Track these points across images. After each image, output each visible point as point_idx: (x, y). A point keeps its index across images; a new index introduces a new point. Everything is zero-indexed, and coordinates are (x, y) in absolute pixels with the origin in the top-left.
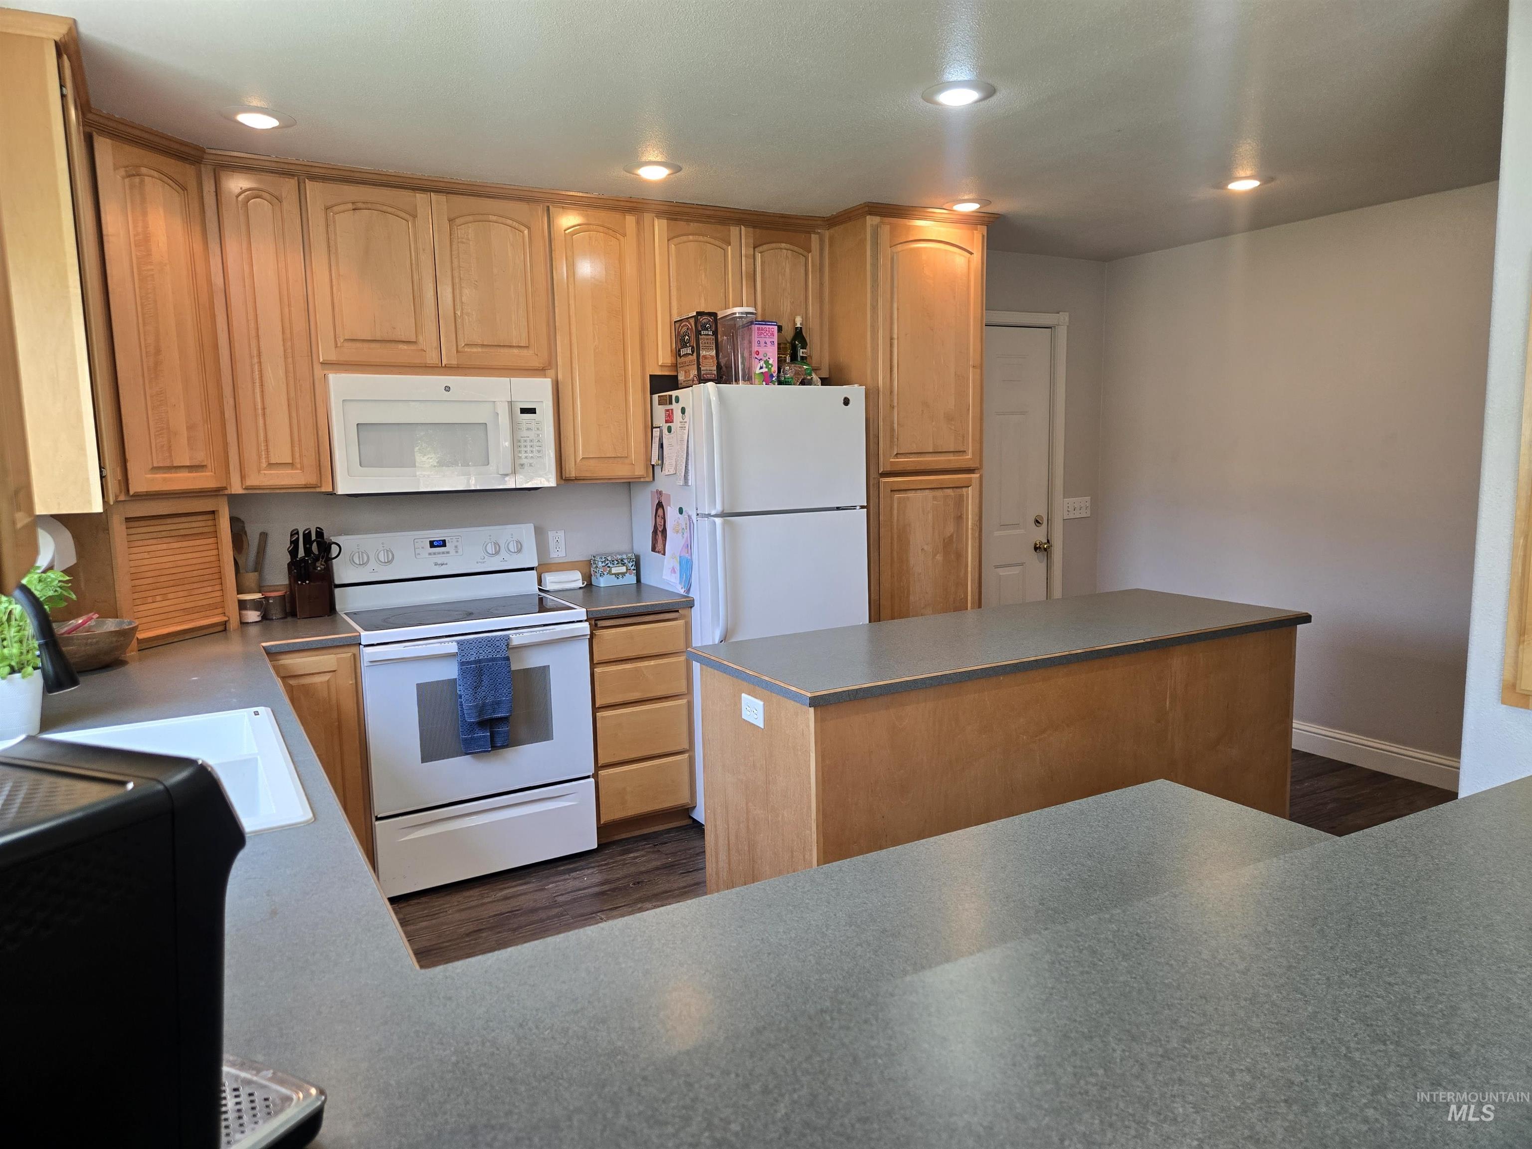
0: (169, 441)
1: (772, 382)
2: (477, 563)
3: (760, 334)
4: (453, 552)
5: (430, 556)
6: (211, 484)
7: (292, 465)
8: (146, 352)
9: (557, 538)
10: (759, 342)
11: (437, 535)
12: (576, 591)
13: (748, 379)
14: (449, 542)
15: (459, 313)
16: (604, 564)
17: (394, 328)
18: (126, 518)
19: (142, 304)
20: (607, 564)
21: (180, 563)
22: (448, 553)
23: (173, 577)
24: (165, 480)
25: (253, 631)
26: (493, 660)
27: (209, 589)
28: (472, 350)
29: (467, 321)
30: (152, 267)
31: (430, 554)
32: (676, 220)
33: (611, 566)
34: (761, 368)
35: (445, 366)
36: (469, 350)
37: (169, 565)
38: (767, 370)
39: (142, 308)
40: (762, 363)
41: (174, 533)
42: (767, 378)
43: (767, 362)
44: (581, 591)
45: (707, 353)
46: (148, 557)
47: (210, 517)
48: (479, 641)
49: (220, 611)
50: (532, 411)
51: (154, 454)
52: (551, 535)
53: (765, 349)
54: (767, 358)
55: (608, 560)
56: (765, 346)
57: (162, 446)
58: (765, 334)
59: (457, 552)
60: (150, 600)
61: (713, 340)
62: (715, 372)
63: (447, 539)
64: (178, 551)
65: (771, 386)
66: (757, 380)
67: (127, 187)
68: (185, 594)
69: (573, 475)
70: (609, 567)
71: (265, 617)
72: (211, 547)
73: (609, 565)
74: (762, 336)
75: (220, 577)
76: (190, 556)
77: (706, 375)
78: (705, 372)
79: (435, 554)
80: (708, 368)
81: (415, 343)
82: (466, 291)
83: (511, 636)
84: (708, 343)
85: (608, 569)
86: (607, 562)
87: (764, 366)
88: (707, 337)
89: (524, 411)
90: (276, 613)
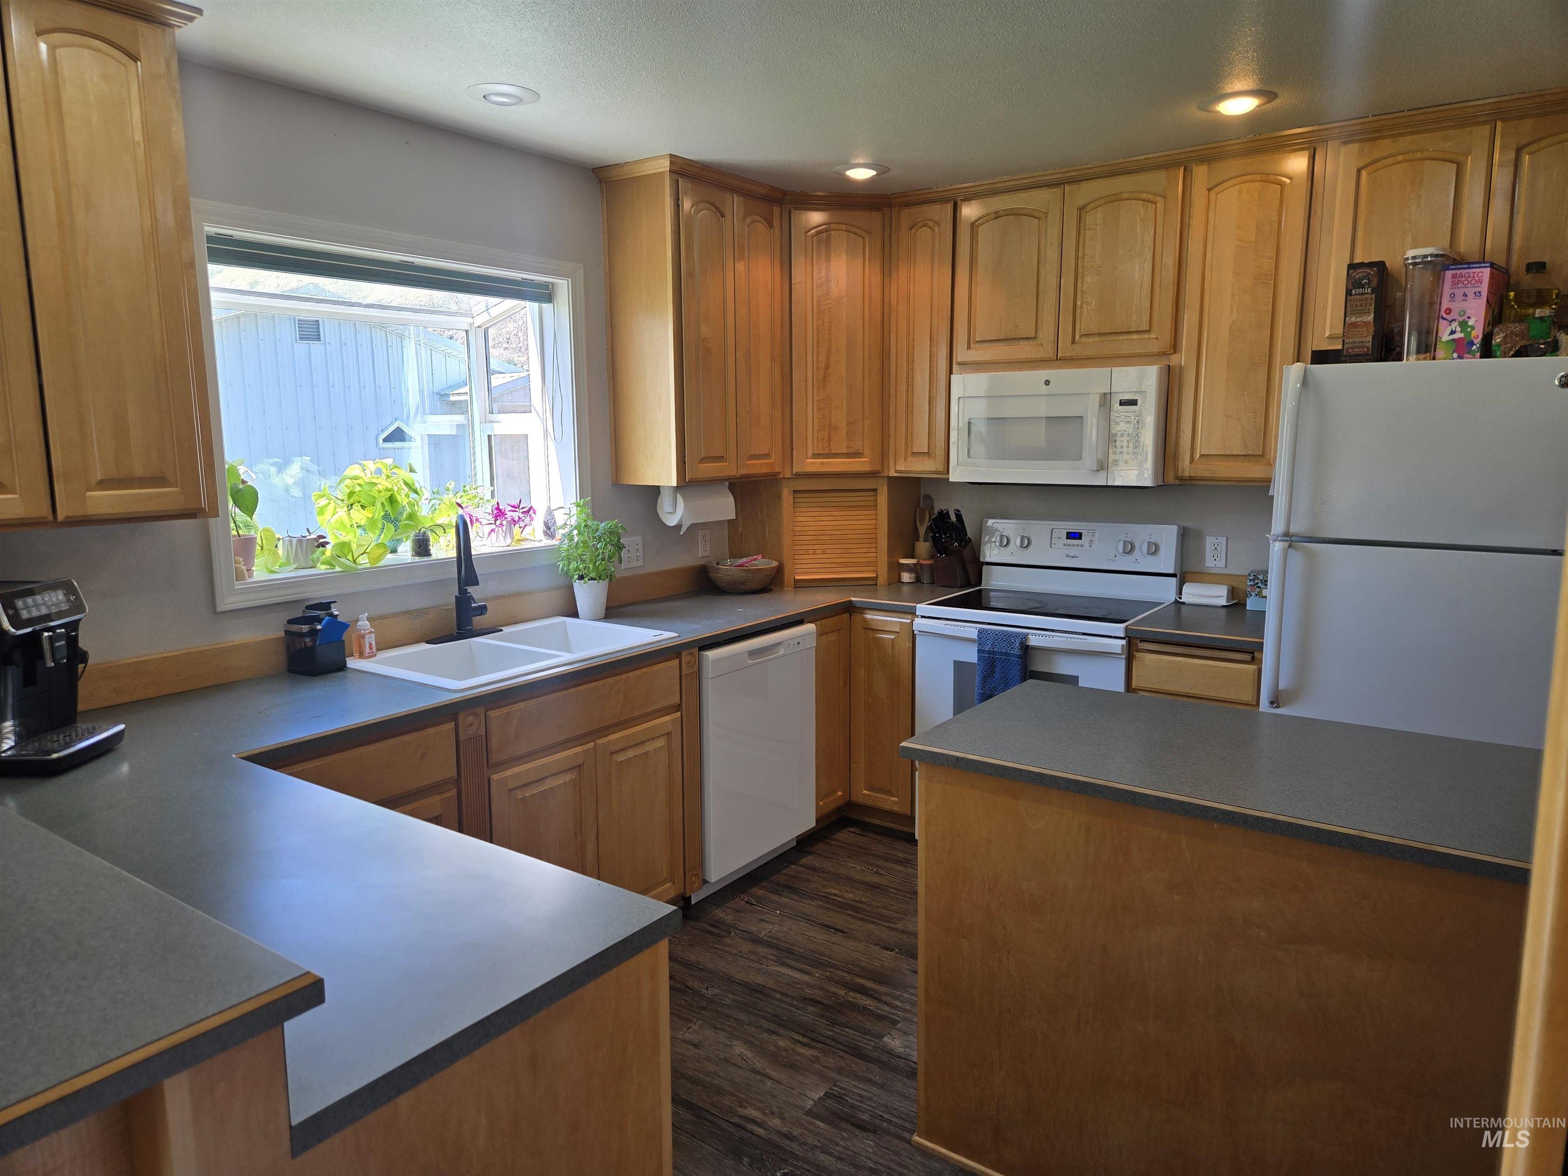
0: (830, 434)
1: (1470, 352)
2: (1108, 560)
3: (1454, 284)
4: (1086, 546)
5: (1065, 547)
6: (866, 468)
7: (928, 454)
8: (817, 368)
9: (1216, 545)
10: (1453, 296)
11: (1074, 527)
12: (1217, 609)
13: (1427, 348)
14: (1085, 535)
15: (1079, 303)
16: (1252, 583)
17: (1017, 326)
18: (794, 491)
19: (818, 331)
20: (1258, 583)
21: (838, 527)
22: (1082, 546)
23: (833, 537)
24: (822, 463)
25: (906, 589)
26: (1006, 654)
27: (865, 550)
28: (1089, 340)
29: (1085, 310)
30: (830, 301)
31: (1065, 545)
32: (1375, 139)
33: (1263, 586)
34: (1453, 332)
35: (1060, 359)
36: (1086, 340)
37: (831, 528)
38: (1462, 335)
39: (818, 334)
40: (1454, 325)
41: (837, 504)
42: (1461, 348)
43: (1463, 325)
44: (1224, 610)
45: (1358, 319)
46: (812, 520)
47: (872, 493)
48: (1005, 634)
49: (872, 568)
50: (1133, 403)
51: (815, 444)
52: (1209, 541)
53: (1465, 305)
54: (1465, 317)
55: (1258, 579)
56: (1464, 300)
57: (823, 439)
58: (1466, 282)
59: (1091, 546)
60: (811, 552)
61: (1371, 299)
62: (1370, 345)
63: (1084, 532)
64: (839, 518)
65: (1468, 362)
66: (1440, 353)
67: (815, 243)
68: (843, 551)
69: (1187, 474)
70: (1259, 587)
71: (918, 580)
72: (872, 517)
73: (1260, 585)
74: (1460, 285)
75: (875, 541)
76: (850, 522)
77: (1352, 349)
78: (1350, 345)
79: (1069, 545)
80: (1358, 340)
81: (1035, 338)
82: (1088, 279)
83: (1030, 636)
84: (1361, 305)
85: (1258, 590)
86: (1256, 581)
87: (1459, 329)
88: (1362, 297)
89: (1123, 403)
90: (926, 579)
